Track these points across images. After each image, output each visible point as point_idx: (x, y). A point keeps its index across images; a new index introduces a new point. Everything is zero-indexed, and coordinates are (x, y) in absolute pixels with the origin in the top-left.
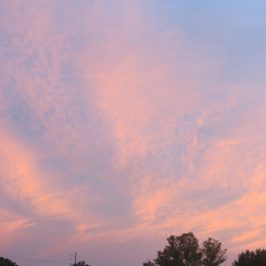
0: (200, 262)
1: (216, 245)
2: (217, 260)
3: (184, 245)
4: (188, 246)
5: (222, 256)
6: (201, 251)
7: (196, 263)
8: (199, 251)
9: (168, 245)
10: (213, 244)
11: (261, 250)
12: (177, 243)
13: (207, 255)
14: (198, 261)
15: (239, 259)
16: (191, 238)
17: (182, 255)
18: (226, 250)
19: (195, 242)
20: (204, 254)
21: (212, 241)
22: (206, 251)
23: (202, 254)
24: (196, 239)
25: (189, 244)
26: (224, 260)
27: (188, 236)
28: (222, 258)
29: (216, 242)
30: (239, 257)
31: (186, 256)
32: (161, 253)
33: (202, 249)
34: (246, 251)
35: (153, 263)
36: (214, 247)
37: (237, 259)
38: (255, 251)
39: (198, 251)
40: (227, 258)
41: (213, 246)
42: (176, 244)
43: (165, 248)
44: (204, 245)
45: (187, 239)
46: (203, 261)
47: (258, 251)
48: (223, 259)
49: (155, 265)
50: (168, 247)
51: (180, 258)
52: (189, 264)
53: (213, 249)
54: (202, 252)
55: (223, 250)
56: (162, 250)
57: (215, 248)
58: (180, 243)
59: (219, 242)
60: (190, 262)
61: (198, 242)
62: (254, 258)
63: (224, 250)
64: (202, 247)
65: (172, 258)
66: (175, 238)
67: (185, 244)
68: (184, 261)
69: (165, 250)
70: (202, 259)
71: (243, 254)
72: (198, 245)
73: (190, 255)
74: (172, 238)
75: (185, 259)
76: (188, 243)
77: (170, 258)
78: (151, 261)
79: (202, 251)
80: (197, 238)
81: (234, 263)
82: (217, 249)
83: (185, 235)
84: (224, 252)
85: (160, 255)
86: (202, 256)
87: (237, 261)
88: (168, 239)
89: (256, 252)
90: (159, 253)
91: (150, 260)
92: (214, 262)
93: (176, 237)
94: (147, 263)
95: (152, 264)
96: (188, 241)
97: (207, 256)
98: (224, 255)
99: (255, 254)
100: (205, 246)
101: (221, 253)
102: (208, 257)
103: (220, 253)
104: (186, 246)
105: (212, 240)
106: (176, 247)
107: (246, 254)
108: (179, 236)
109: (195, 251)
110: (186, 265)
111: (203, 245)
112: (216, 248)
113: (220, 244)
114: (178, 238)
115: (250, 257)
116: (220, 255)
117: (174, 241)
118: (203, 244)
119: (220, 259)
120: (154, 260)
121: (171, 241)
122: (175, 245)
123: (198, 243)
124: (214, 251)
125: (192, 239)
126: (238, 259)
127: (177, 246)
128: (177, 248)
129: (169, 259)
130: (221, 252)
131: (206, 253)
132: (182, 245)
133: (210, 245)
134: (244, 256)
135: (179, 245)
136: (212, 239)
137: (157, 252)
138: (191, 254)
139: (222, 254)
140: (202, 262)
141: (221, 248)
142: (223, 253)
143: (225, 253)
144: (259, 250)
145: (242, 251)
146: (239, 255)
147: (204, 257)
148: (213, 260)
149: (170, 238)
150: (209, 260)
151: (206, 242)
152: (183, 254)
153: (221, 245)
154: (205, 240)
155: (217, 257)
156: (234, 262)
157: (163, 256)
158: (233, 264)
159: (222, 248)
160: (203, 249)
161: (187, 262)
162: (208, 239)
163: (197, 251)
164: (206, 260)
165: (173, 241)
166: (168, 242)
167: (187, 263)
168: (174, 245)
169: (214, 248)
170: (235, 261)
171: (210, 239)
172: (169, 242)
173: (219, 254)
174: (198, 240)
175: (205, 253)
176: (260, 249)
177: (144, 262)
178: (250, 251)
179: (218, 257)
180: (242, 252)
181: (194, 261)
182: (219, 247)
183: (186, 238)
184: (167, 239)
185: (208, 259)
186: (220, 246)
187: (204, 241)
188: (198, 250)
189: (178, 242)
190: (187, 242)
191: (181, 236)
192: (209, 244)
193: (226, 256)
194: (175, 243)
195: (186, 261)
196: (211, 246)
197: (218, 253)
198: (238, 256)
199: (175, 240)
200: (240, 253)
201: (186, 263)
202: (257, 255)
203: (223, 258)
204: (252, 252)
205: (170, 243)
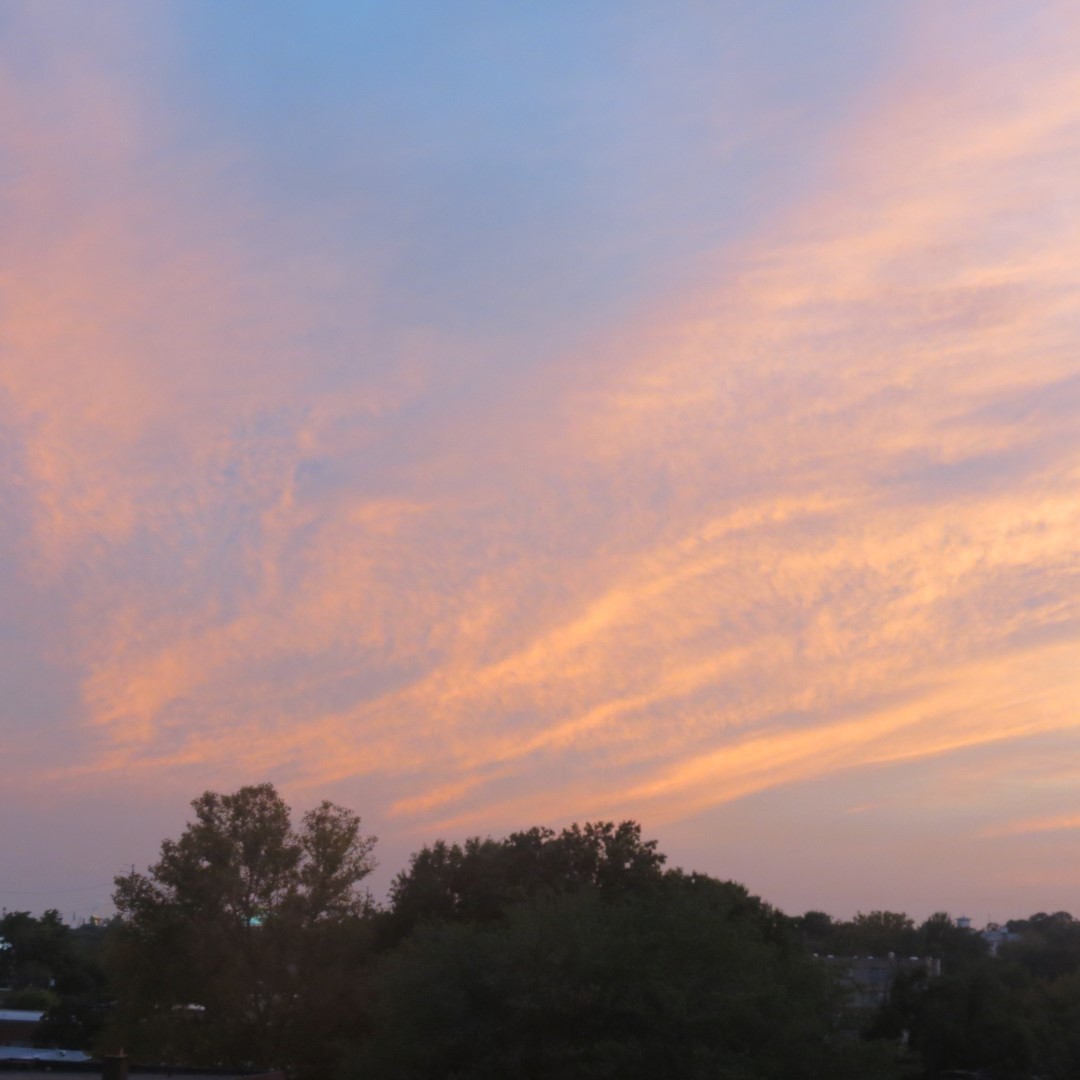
0: (294, 875)
1: (344, 826)
2: (345, 868)
3: (244, 824)
4: (258, 825)
5: (360, 858)
6: (297, 843)
7: (282, 878)
8: (291, 843)
9: (197, 821)
10: (334, 821)
11: (482, 842)
12: (224, 816)
13: (314, 853)
14: (287, 873)
15: (415, 867)
16: (266, 803)
17: (238, 853)
18: (375, 839)
19: (280, 814)
20: (305, 852)
21: (332, 813)
22: (313, 842)
23: (301, 851)
24: (282, 804)
25: (261, 820)
26: (367, 871)
27: (256, 796)
28: (361, 863)
29: (346, 813)
30: (415, 861)
31: (250, 857)
32: (174, 847)
33: (300, 836)
34: (434, 842)
35: (145, 878)
36: (337, 830)
37: (408, 869)
38: (462, 845)
39: (288, 843)
40: (376, 865)
41: (334, 826)
42: (219, 818)
43: (187, 831)
44: (308, 824)
45: (255, 804)
46: (304, 873)
47: (472, 845)
48: (363, 868)
49: (152, 882)
50: (196, 829)
51: (232, 864)
52: (257, 882)
53: (335, 837)
54: (302, 846)
55: (364, 839)
56: (176, 839)
57: (342, 832)
58: (233, 816)
59: (354, 816)
60: (263, 875)
61: (288, 814)
62: (459, 866)
63: (369, 840)
64: (300, 829)
65: (206, 864)
66: (219, 799)
67: (249, 819)
68: (244, 871)
69: (186, 838)
70: (300, 868)
71: (425, 854)
72: (288, 825)
73: (263, 853)
74: (209, 799)
75: (245, 865)
76: (257, 816)
77: (200, 861)
78: (137, 872)
79: (299, 841)
80: (288, 802)
81: (398, 880)
82: (347, 836)
83: (248, 793)
84: (368, 846)
85: (170, 854)
86: (300, 859)
87: (408, 874)
88: (195, 803)
89: (466, 847)
90: (167, 847)
91: (133, 866)
92: (336, 877)
93: (223, 797)
94: (126, 876)
95: (143, 881)
96: (258, 810)
97: (317, 857)
98: (369, 855)
99: (464, 852)
100: (312, 827)
101: (359, 850)
102: (318, 861)
103: (356, 848)
104: (250, 825)
105: (331, 808)
106: (219, 828)
107: (435, 851)
108: (229, 795)
109: (279, 842)
110: (251, 883)
111: (304, 825)
112: (345, 834)
113: (357, 820)
114: (227, 801)
115: (448, 862)
116: (355, 856)
117: (215, 809)
118: (302, 821)
119: (356, 868)
120: (150, 870)
121: (206, 809)
122: (217, 822)
123: (289, 818)
124: (336, 842)
125: (269, 804)
126: (411, 868)
127: (224, 824)
128: (222, 833)
129: (197, 863)
130: (358, 845)
131: (312, 848)
132: (239, 823)
133: (324, 823)
134: (430, 861)
135: (228, 823)
136: (331, 804)
138: (266, 851)
139: (362, 852)
140: (301, 875)
141: (358, 834)
142: (364, 850)
143: (370, 849)
144: (474, 842)
145: (424, 845)
146: (414, 855)
147: (307, 859)
148: (334, 869)
149: (201, 800)
150: (321, 870)
151: (313, 815)
152: (241, 851)
153: (360, 824)
154: (310, 809)
155: (347, 860)
156: (399, 876)
157: (177, 854)
158: (393, 882)
159: (363, 834)
160: (303, 837)
161: (251, 876)
162: (321, 805)
163: (284, 842)
164: (311, 871)
165: (211, 810)
166: (194, 812)
167: (251, 880)
168: (212, 821)
169: (337, 834)
170: (400, 873)
171: (326, 806)
172: (198, 811)
173: (351, 853)
174: (290, 809)
175: (307, 848)
176: (477, 840)
177: (120, 875)
178: (449, 845)
179: (350, 862)
180: (422, 848)
181: (276, 872)
182: (352, 830)
183: (252, 800)
185: (319, 866)
186: (357, 827)
187: (306, 813)
188: (288, 840)
189: (226, 815)
190: (254, 815)
191: (235, 794)
192: (321, 819)
193: (374, 858)
194: (215, 815)
195: (251, 871)
196: (328, 826)
197: (350, 849)
198: (412, 858)
199: (218, 805)
200: (418, 850)
201: (249, 879)
202: (469, 857)
203: (365, 865)
204: (455, 847)
205: (201, 814)
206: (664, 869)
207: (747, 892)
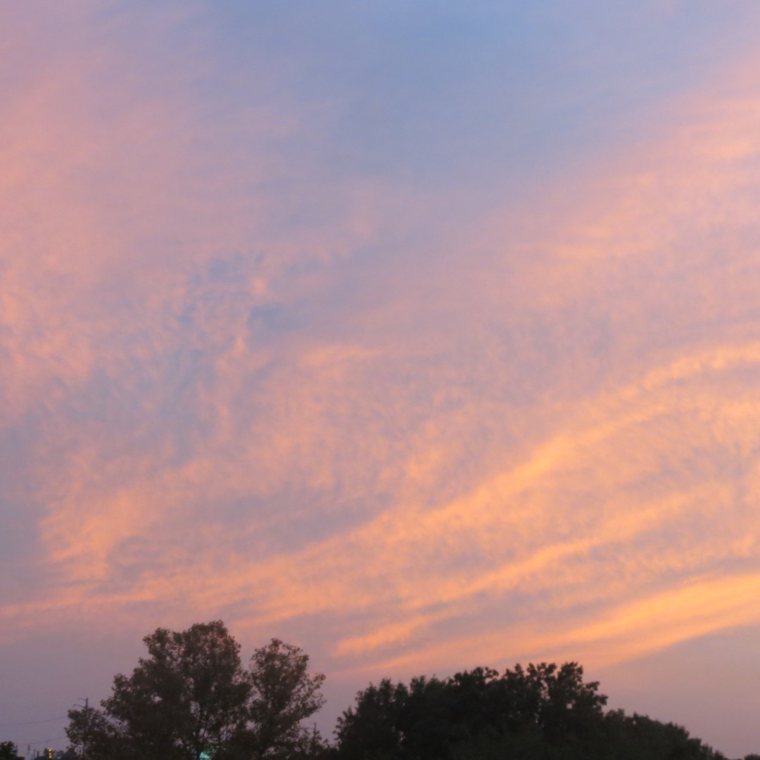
0: (243, 711)
1: (293, 663)
2: (293, 705)
3: (195, 660)
4: (208, 661)
5: (308, 695)
6: (246, 680)
7: (232, 714)
8: (240, 680)
9: (148, 657)
10: (283, 658)
11: (428, 680)
12: (175, 653)
13: (263, 690)
14: (236, 709)
15: (361, 704)
16: (217, 640)
17: (189, 688)
18: (322, 677)
19: (230, 650)
20: (254, 688)
21: (282, 651)
22: (261, 680)
23: (251, 687)
24: (233, 641)
25: (212, 656)
26: (314, 708)
27: (207, 634)
28: (309, 700)
29: (295, 652)
30: (360, 698)
31: (200, 693)
32: (126, 682)
33: (250, 672)
34: (380, 681)
35: (98, 712)
36: (285, 668)
37: (354, 706)
38: (407, 684)
39: (238, 679)
40: (323, 703)
41: (283, 664)
42: (170, 654)
43: (139, 666)
44: (258, 662)
45: (206, 641)
46: (252, 709)
47: (418, 684)
48: (310, 705)
49: (104, 716)
50: (147, 665)
51: (183, 699)
52: (207, 717)
53: (284, 675)
54: (251, 682)
55: (311, 677)
56: (129, 674)
57: (290, 670)
58: (184, 652)
59: (302, 654)
60: (213, 711)
61: (238, 652)
62: (404, 704)
63: (317, 679)
64: (250, 665)
65: (157, 699)
66: (170, 636)
67: (200, 655)
68: (194, 707)
69: (138, 674)
70: (249, 703)
71: (372, 690)
72: (237, 661)
73: (213, 689)
74: (160, 636)
75: (195, 700)
76: (208, 653)
77: (152, 696)
78: (90, 706)
79: (249, 678)
80: (237, 640)
81: (344, 718)
82: (295, 673)
83: (199, 630)
84: (316, 683)
85: (123, 689)
86: (250, 696)
87: (354, 712)
88: (147, 640)
89: (412, 686)
90: (119, 681)
91: (87, 700)
92: (285, 713)
93: (174, 633)
94: (80, 709)
95: (96, 714)
96: (208, 647)
97: (265, 694)
98: (316, 692)
99: (409, 690)
100: (261, 664)
101: (307, 687)
102: (267, 698)
103: (304, 685)
104: (201, 662)
105: (280, 646)
106: (171, 663)
107: (381, 690)
108: (181, 632)
109: (229, 678)
110: (201, 718)
111: (254, 662)
112: (293, 671)
113: (305, 658)
114: (178, 637)
115: (394, 700)
116: (303, 693)
117: (167, 645)
118: (252, 659)
119: (304, 705)
120: (103, 704)
121: (158, 645)
122: (168, 659)
123: (239, 655)
124: (284, 679)
125: (220, 641)
126: (357, 706)
127: (176, 660)
128: (172, 669)
129: (149, 698)
130: (306, 682)
131: (261, 685)
132: (190, 659)
133: (273, 660)
134: (375, 698)
135: (180, 659)
136: (281, 642)
137: (114, 680)
138: (216, 687)
139: (309, 689)
140: (249, 712)
141: (306, 672)
142: (312, 687)
143: (318, 687)
144: (419, 680)
145: (371, 683)
146: (360, 693)
147: (256, 696)
148: (282, 706)
149: (153, 636)
150: (270, 706)
151: (262, 653)
152: (192, 687)
153: (308, 662)
154: (260, 647)
155: (295, 698)
156: (345, 713)
157: (129, 689)
158: (340, 719)
159: (311, 672)
160: (252, 674)
161: (201, 711)
162: (271, 643)
163: (234, 679)
164: (259, 706)
165: (163, 646)
166: (147, 649)
167: (201, 716)
168: (164, 658)
169: (285, 671)
170: (346, 711)
171: (276, 643)
172: (150, 647)
173: (299, 690)
174: (240, 646)
175: (257, 685)
176: (422, 678)
177: (73, 709)
178: (394, 683)
179: (298, 699)
180: (368, 686)
181: (225, 708)
182: (301, 668)
183: (204, 637)
184: (144, 640)
185: (268, 703)
186: (306, 665)
187: (256, 650)
188: (237, 677)
189: (177, 651)
190: (205, 652)
191: (187, 630)
192: (271, 657)
193: (322, 696)
194: (167, 651)
195: (201, 706)
196: (277, 663)
197: (299, 687)
198: (358, 696)
199: (170, 642)
200: (364, 687)
201: (199, 714)
202: (414, 695)
203: (313, 702)
204: (400, 686)
205: (153, 651)
206: (605, 709)
207: (687, 735)
